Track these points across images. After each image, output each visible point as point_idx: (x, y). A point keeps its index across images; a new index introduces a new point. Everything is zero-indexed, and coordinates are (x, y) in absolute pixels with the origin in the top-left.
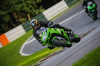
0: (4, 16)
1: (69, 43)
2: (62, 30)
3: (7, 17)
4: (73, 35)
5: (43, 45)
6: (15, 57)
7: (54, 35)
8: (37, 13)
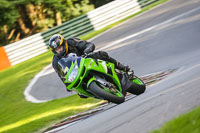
0: (8, 10)
3: (13, 13)
4: (132, 79)
5: (68, 91)
6: (13, 101)
8: (76, 12)
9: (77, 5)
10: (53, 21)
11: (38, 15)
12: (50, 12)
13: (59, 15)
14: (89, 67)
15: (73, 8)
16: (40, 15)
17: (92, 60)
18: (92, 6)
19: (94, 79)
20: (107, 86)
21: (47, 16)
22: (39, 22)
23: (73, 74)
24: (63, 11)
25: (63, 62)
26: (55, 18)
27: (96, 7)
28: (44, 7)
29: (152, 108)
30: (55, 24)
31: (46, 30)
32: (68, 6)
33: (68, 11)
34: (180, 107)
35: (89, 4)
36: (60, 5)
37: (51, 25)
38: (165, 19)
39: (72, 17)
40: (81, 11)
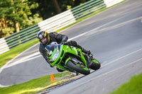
1: (86, 69)
2: (80, 50)
5: (51, 66)
7: (68, 55)
8: (30, 23)
9: (30, 18)
10: (13, 29)
11: (2, 25)
12: (11, 23)
13: (17, 25)
14: (66, 51)
15: (27, 20)
16: (4, 25)
17: (68, 47)
18: (41, 18)
19: (69, 58)
20: (78, 63)
21: (9, 26)
22: (3, 30)
23: (55, 56)
24: (20, 22)
25: (48, 48)
26: (15, 27)
27: (44, 19)
28: (7, 19)
29: (84, 90)
30: (15, 32)
31: (8, 35)
32: (24, 18)
33: (24, 22)
34: (103, 90)
35: (39, 17)
36: (18, 18)
37: (12, 32)
38: (94, 28)
39: (27, 26)
40: (33, 22)
